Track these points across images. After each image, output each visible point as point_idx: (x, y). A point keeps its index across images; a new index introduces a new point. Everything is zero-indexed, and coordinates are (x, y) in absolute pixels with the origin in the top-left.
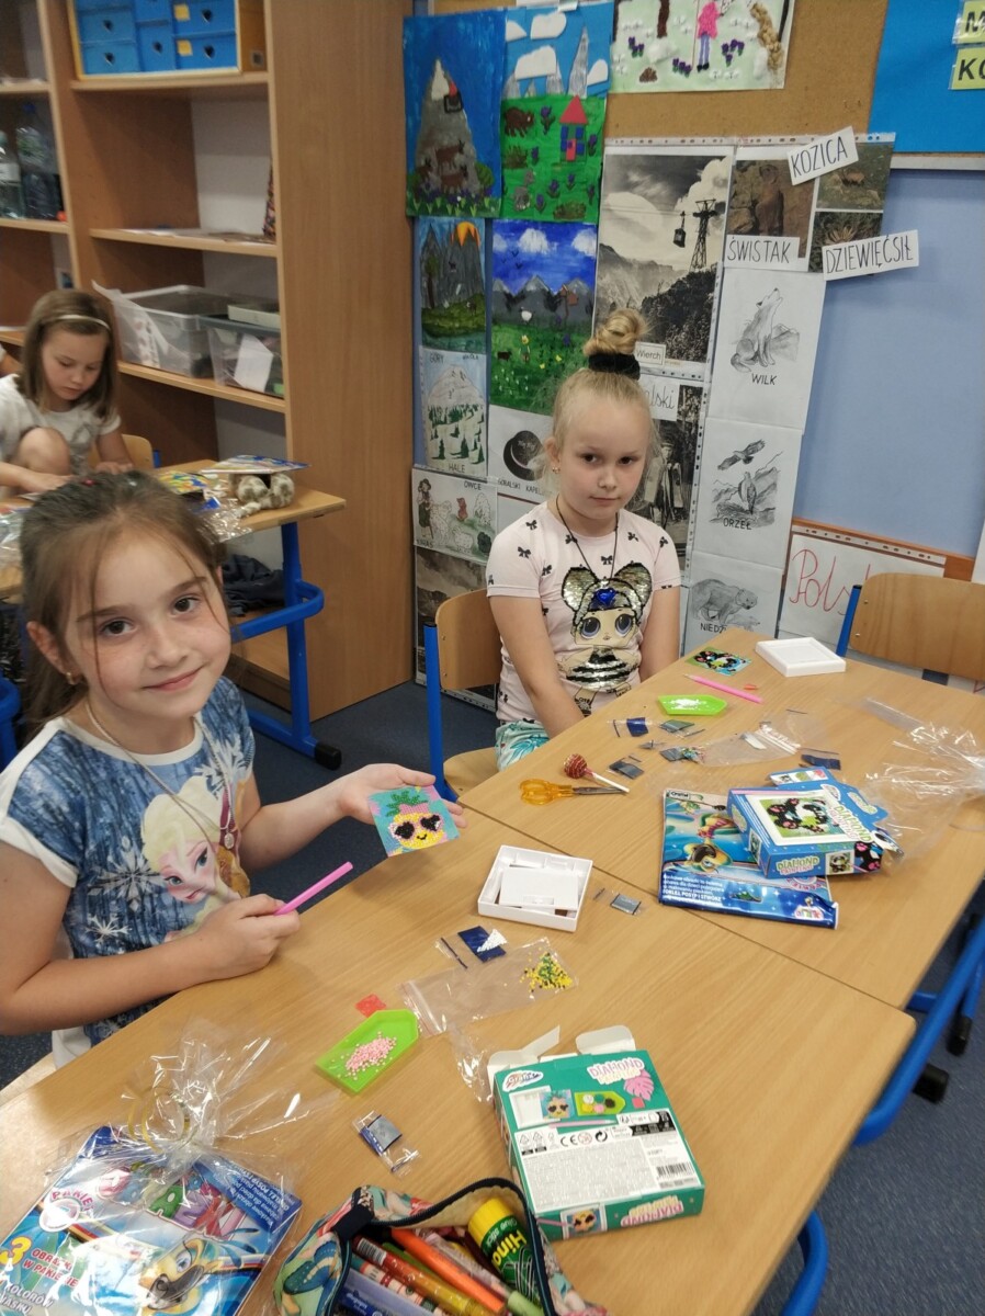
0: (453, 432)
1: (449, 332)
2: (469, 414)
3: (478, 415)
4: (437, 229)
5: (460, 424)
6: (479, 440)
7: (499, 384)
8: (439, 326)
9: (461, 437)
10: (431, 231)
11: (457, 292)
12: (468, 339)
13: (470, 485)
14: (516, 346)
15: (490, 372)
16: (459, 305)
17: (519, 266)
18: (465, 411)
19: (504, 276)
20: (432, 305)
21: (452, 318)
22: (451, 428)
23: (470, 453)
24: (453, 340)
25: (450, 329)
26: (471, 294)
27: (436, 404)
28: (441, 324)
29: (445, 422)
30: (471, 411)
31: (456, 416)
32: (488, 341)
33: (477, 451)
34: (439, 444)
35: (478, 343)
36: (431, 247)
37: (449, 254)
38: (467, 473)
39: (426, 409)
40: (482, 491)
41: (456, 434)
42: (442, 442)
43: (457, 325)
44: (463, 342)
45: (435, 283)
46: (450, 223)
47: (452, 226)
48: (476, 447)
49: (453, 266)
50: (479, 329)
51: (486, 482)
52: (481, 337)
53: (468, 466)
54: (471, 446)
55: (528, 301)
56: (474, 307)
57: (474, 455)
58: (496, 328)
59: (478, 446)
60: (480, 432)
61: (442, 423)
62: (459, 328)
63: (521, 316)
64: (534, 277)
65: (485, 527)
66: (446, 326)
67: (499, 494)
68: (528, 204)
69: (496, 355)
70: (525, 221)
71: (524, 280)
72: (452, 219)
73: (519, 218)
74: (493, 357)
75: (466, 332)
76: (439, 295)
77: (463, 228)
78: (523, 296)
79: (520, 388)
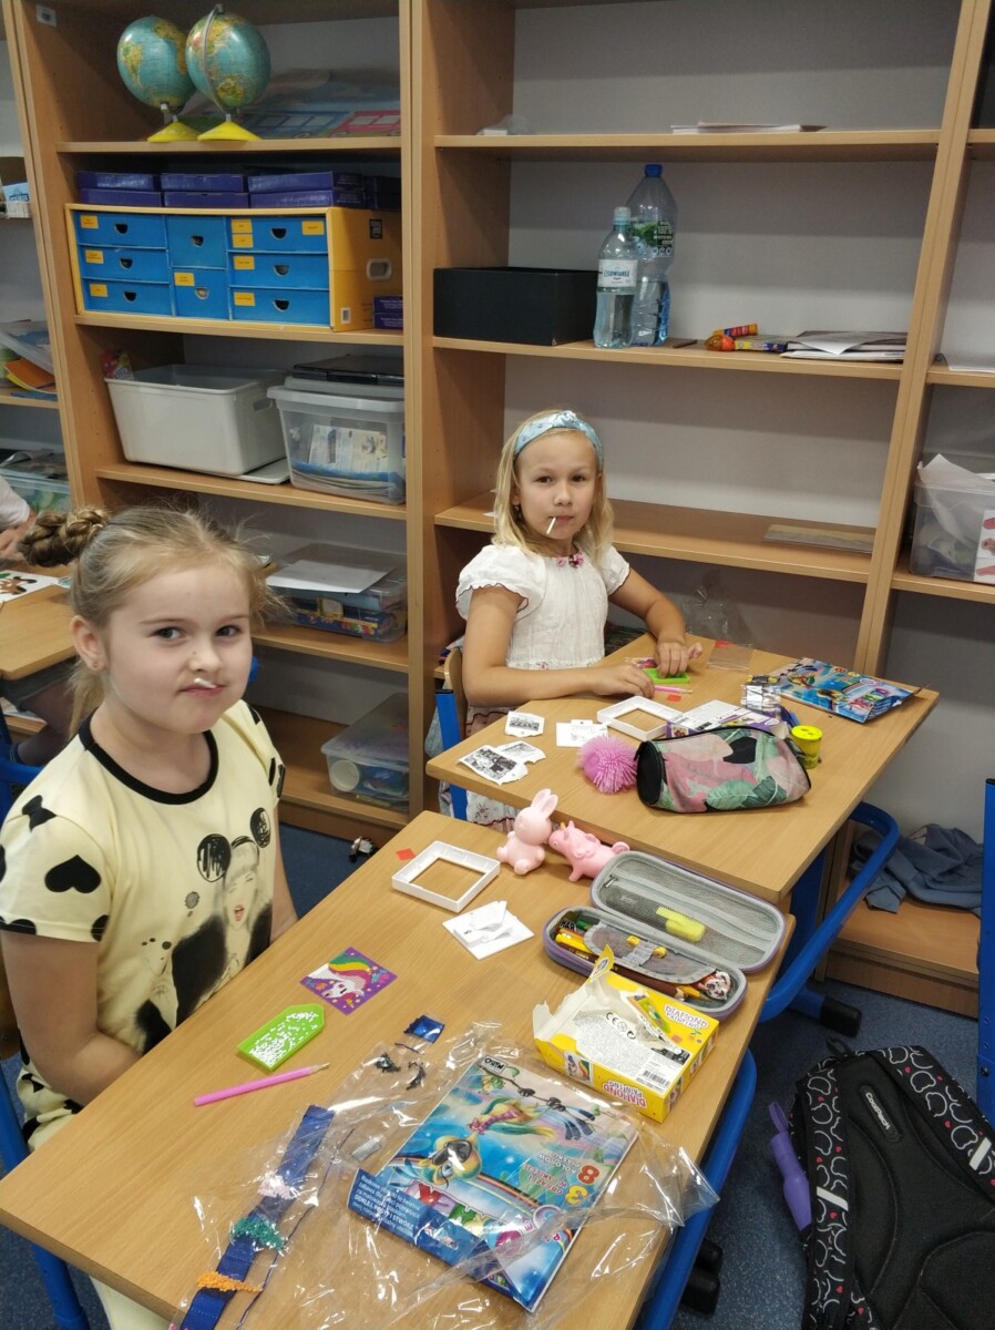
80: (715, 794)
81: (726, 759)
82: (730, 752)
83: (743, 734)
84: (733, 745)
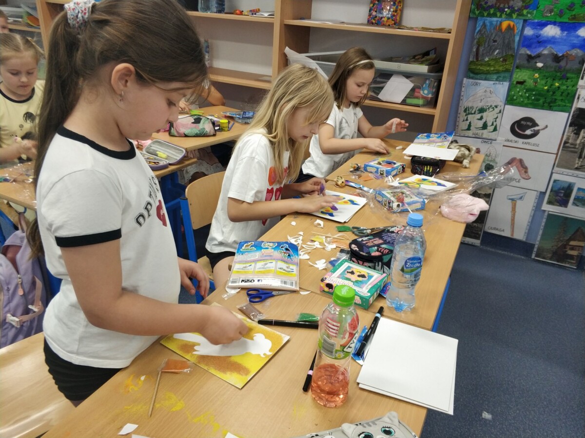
0: (479, 118)
1: (486, 72)
2: (491, 110)
3: (497, 110)
4: (488, 24)
5: (484, 114)
6: (496, 121)
7: (514, 96)
8: (479, 69)
9: (484, 120)
10: (484, 25)
11: (496, 53)
12: (498, 75)
13: (484, 142)
14: (529, 78)
15: (509, 90)
16: (496, 60)
17: (539, 42)
18: (489, 108)
19: (529, 46)
20: (477, 59)
21: (489, 65)
22: (479, 116)
23: (488, 128)
24: (488, 76)
25: (487, 71)
26: (504, 54)
27: (470, 105)
28: (481, 68)
29: (475, 113)
30: (493, 108)
31: (482, 110)
32: (511, 76)
33: (493, 127)
34: (468, 124)
35: (504, 77)
36: (482, 32)
37: (494, 35)
38: (484, 136)
39: (463, 107)
40: (493, 144)
41: (481, 118)
42: (470, 123)
43: (492, 69)
44: (495, 77)
45: (481, 49)
46: (497, 21)
47: (499, 23)
48: (492, 125)
49: (495, 41)
50: (507, 71)
51: (495, 140)
52: (507, 75)
53: (485, 133)
54: (489, 124)
55: (541, 58)
56: (505, 60)
57: (491, 128)
58: (518, 70)
59: (495, 124)
60: (497, 118)
61: (472, 114)
62: (494, 70)
63: (536, 65)
64: (548, 47)
65: (491, 161)
66: (485, 69)
67: (504, 146)
68: (552, 14)
69: (515, 83)
70: (548, 21)
71: (542, 49)
72: (500, 19)
73: (544, 20)
74: (513, 84)
75: (498, 72)
76: (483, 54)
77: (505, 24)
78: (539, 56)
79: (528, 98)
80: (187, 132)
81: (192, 123)
82: (193, 121)
83: (198, 117)
84: (194, 119)
